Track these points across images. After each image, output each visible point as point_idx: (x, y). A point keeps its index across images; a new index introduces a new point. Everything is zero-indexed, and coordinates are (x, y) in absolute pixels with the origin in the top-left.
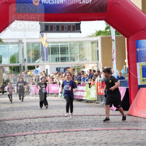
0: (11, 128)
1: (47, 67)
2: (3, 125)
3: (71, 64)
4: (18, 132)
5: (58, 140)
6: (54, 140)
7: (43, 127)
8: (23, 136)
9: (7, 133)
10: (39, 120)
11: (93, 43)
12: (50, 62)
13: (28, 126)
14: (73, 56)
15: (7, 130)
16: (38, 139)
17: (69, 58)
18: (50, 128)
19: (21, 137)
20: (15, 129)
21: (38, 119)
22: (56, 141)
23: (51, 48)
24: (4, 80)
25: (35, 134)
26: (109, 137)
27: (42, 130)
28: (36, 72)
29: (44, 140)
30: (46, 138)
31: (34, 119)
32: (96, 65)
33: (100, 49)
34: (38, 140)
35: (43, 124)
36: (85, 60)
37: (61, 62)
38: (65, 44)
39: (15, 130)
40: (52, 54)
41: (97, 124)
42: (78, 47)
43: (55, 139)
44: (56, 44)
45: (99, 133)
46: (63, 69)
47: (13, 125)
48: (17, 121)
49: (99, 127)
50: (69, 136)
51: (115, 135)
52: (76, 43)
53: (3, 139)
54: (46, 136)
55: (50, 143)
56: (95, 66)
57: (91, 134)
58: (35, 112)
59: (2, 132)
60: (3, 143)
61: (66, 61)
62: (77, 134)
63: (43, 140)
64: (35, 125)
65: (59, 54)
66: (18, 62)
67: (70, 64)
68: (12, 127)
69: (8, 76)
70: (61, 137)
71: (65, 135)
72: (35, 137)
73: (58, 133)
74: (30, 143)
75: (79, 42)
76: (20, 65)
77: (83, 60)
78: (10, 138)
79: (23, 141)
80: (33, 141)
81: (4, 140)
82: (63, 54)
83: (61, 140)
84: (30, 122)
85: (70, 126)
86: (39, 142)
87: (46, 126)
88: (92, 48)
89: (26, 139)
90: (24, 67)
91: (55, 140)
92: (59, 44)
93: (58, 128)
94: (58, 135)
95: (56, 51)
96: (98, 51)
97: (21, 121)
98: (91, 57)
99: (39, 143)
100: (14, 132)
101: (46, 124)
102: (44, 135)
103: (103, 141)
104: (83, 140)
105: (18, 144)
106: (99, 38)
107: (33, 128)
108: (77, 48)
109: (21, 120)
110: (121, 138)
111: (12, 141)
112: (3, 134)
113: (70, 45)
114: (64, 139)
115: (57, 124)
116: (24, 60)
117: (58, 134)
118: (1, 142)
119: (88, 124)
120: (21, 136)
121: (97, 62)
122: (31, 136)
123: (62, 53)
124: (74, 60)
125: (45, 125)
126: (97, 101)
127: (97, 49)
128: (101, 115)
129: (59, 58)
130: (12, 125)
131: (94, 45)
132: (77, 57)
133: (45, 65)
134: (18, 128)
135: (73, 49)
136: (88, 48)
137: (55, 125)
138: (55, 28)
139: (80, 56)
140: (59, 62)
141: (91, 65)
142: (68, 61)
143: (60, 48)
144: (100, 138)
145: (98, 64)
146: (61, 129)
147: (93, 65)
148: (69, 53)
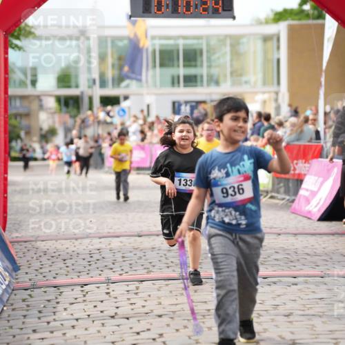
0: (50, 262)
1: (149, 99)
2: (32, 253)
3: (210, 94)
4: (67, 275)
5: (166, 302)
6: (156, 302)
7: (130, 262)
8: (79, 288)
9: (40, 277)
10: (121, 242)
11: (266, 39)
12: (156, 86)
13: (93, 258)
14: (215, 71)
15: (41, 268)
16: (116, 298)
17: (205, 79)
18: (149, 266)
19: (73, 290)
20: (62, 265)
21: (121, 239)
22: (160, 304)
23: (161, 52)
24: (41, 129)
25: (109, 282)
26: (297, 299)
27: (127, 273)
28: (121, 113)
29: (132, 301)
30: (136, 294)
31: (110, 239)
32: (273, 96)
33: (283, 54)
34: (115, 300)
35: (131, 254)
36: (246, 82)
37: (185, 86)
38: (195, 42)
39: (61, 269)
40: (162, 65)
41: (269, 259)
42: (228, 49)
43: (159, 298)
44: (171, 42)
45: (273, 285)
46: (188, 108)
47: (57, 254)
48: (67, 244)
49: (273, 265)
50: (196, 291)
51: (314, 292)
52: (223, 39)
53: (29, 292)
54: (137, 288)
55: (146, 310)
56: (270, 99)
58: (114, 218)
59: (27, 273)
60: (28, 306)
61: (196, 86)
63: (129, 299)
64: (111, 255)
65: (178, 66)
66: (77, 86)
67: (206, 94)
68: (54, 260)
69: (53, 118)
70: (174, 293)
71: (183, 289)
72: (108, 291)
73: (167, 282)
74: (95, 306)
75: (230, 37)
76: (82, 93)
77: (240, 84)
78: (45, 292)
79: (78, 301)
80: (102, 302)
81: (30, 295)
82: (190, 66)
83: (173, 303)
84: (98, 246)
86: (117, 305)
87: (138, 261)
88: (265, 52)
89: (84, 296)
90: (91, 99)
91: (160, 301)
92: (181, 42)
93: (168, 267)
94: (167, 288)
95: (173, 60)
96: (278, 61)
97: (77, 243)
98: (260, 76)
99: (117, 308)
100: (57, 274)
101: (140, 254)
102: (132, 287)
103: (282, 310)
105: (65, 309)
106: (282, 28)
107: (106, 266)
108: (226, 53)
109: (76, 239)
110: (328, 301)
111: (49, 301)
112: (30, 280)
113: (208, 45)
115: (165, 255)
116: (92, 81)
117: (167, 285)
118: (24, 300)
120: (73, 287)
121: (275, 88)
122: (98, 287)
123: (187, 63)
124: (217, 83)
125: (135, 258)
126: (271, 192)
127: (276, 57)
128: (280, 232)
129: (179, 77)
130: (54, 255)
131: (269, 44)
132: (225, 76)
133: (142, 95)
134: (69, 262)
135: (214, 53)
136: (255, 52)
137: (161, 259)
138: (167, 5)
139: (232, 73)
140: (179, 86)
141: (260, 97)
142: (202, 85)
143: (184, 50)
144: (274, 298)
145: (277, 93)
146: (176, 269)
147: (266, 96)
148: (205, 64)
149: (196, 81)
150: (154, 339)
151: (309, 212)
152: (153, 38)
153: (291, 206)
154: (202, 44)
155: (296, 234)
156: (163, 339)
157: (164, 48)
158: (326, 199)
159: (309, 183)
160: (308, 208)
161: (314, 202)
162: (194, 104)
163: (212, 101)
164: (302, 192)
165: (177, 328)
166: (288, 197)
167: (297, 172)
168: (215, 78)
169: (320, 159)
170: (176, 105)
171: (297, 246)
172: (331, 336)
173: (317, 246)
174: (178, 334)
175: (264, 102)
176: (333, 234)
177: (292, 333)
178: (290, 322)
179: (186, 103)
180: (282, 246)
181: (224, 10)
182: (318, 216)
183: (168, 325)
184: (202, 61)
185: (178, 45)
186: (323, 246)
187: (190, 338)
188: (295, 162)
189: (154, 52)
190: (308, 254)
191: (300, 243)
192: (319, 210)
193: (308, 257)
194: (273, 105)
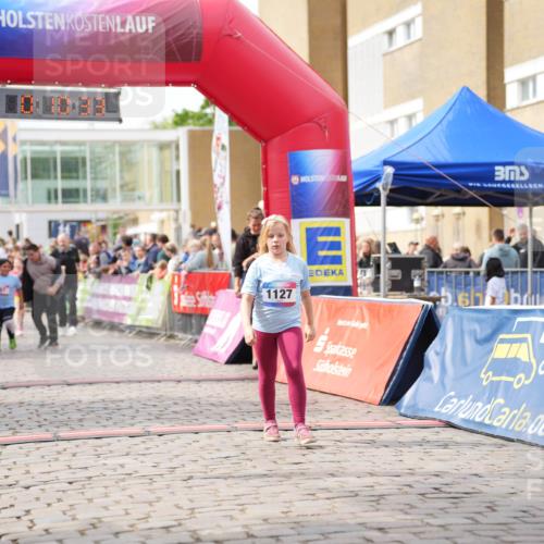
1: (18, 218)
3: (96, 212)
5: (35, 470)
6: (22, 471)
11: (163, 146)
12: (27, 202)
14: (101, 184)
17: (89, 193)
18: (15, 425)
22: (28, 472)
23: (33, 160)
26: (198, 459)
32: (172, 214)
33: (184, 166)
36: (139, 198)
37: (64, 202)
38: (76, 148)
40: (34, 176)
41: (166, 412)
42: (117, 158)
43: (27, 465)
44: (46, 148)
45: (170, 443)
46: (68, 229)
49: (171, 420)
50: (74, 455)
51: (218, 450)
52: (109, 146)
55: (10, 481)
56: (169, 217)
57: (143, 446)
61: (77, 202)
62: (101, 447)
65: (56, 177)
67: (91, 212)
70: (47, 458)
71: (59, 453)
73: (38, 445)
75: (120, 143)
77: (132, 200)
82: (71, 178)
83: (45, 470)
85: (81, 420)
88: (162, 163)
91: (27, 469)
92: (58, 149)
93: (40, 426)
94: (38, 452)
95: (49, 171)
96: (178, 173)
98: (156, 191)
104: (115, 470)
106: (181, 134)
108: (114, 163)
110: (234, 460)
113: (92, 152)
114: (55, 466)
115: (37, 411)
117: (38, 448)
119: (138, 411)
121: (175, 206)
123: (66, 174)
124: (104, 198)
127: (175, 168)
128: (179, 379)
129: (56, 191)
131: (167, 153)
132: (114, 190)
133: (9, 212)
135: (100, 163)
136: (149, 162)
137: (30, 416)
138: (38, 103)
139: (122, 187)
140: (57, 202)
141: (157, 216)
142: (85, 202)
143: (62, 158)
144: (171, 460)
145: (177, 211)
146: (50, 429)
147: (164, 215)
148: (89, 176)
149: (78, 196)
150: (18, 518)
151: (216, 354)
152: (23, 143)
153: (193, 347)
154: (84, 152)
155: (199, 381)
156: (30, 517)
157: (36, 156)
158: (234, 339)
159: (215, 319)
160: (213, 349)
161: (221, 342)
162: (74, 224)
163: (98, 220)
164: (206, 330)
165: (49, 502)
166: (190, 337)
167: (200, 305)
168: (101, 193)
169: (228, 290)
170: (53, 225)
171: (200, 395)
172: (236, 502)
173: (223, 394)
174: (50, 509)
175: (162, 222)
176: (243, 379)
177: (191, 501)
178: (190, 487)
179: (66, 222)
180: (182, 395)
181: (108, 111)
182: (226, 358)
183: (38, 499)
184: (85, 172)
185: (55, 152)
186: (231, 393)
187: (64, 513)
188: (198, 293)
189: (25, 159)
190: (213, 404)
191: (205, 391)
192: (227, 351)
193: (213, 408)
194: (173, 225)
